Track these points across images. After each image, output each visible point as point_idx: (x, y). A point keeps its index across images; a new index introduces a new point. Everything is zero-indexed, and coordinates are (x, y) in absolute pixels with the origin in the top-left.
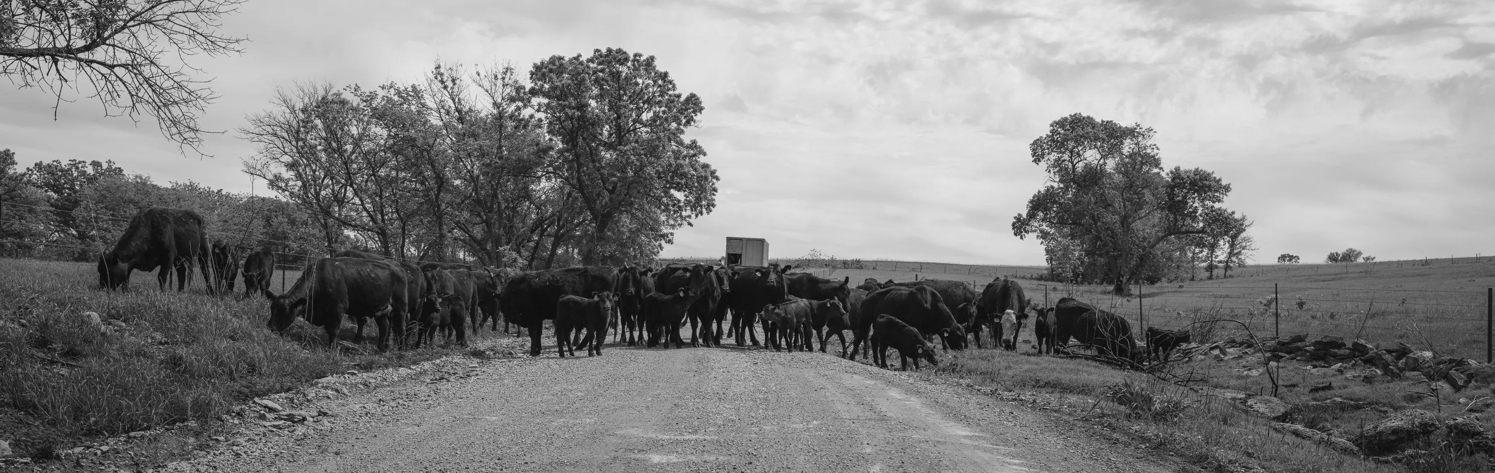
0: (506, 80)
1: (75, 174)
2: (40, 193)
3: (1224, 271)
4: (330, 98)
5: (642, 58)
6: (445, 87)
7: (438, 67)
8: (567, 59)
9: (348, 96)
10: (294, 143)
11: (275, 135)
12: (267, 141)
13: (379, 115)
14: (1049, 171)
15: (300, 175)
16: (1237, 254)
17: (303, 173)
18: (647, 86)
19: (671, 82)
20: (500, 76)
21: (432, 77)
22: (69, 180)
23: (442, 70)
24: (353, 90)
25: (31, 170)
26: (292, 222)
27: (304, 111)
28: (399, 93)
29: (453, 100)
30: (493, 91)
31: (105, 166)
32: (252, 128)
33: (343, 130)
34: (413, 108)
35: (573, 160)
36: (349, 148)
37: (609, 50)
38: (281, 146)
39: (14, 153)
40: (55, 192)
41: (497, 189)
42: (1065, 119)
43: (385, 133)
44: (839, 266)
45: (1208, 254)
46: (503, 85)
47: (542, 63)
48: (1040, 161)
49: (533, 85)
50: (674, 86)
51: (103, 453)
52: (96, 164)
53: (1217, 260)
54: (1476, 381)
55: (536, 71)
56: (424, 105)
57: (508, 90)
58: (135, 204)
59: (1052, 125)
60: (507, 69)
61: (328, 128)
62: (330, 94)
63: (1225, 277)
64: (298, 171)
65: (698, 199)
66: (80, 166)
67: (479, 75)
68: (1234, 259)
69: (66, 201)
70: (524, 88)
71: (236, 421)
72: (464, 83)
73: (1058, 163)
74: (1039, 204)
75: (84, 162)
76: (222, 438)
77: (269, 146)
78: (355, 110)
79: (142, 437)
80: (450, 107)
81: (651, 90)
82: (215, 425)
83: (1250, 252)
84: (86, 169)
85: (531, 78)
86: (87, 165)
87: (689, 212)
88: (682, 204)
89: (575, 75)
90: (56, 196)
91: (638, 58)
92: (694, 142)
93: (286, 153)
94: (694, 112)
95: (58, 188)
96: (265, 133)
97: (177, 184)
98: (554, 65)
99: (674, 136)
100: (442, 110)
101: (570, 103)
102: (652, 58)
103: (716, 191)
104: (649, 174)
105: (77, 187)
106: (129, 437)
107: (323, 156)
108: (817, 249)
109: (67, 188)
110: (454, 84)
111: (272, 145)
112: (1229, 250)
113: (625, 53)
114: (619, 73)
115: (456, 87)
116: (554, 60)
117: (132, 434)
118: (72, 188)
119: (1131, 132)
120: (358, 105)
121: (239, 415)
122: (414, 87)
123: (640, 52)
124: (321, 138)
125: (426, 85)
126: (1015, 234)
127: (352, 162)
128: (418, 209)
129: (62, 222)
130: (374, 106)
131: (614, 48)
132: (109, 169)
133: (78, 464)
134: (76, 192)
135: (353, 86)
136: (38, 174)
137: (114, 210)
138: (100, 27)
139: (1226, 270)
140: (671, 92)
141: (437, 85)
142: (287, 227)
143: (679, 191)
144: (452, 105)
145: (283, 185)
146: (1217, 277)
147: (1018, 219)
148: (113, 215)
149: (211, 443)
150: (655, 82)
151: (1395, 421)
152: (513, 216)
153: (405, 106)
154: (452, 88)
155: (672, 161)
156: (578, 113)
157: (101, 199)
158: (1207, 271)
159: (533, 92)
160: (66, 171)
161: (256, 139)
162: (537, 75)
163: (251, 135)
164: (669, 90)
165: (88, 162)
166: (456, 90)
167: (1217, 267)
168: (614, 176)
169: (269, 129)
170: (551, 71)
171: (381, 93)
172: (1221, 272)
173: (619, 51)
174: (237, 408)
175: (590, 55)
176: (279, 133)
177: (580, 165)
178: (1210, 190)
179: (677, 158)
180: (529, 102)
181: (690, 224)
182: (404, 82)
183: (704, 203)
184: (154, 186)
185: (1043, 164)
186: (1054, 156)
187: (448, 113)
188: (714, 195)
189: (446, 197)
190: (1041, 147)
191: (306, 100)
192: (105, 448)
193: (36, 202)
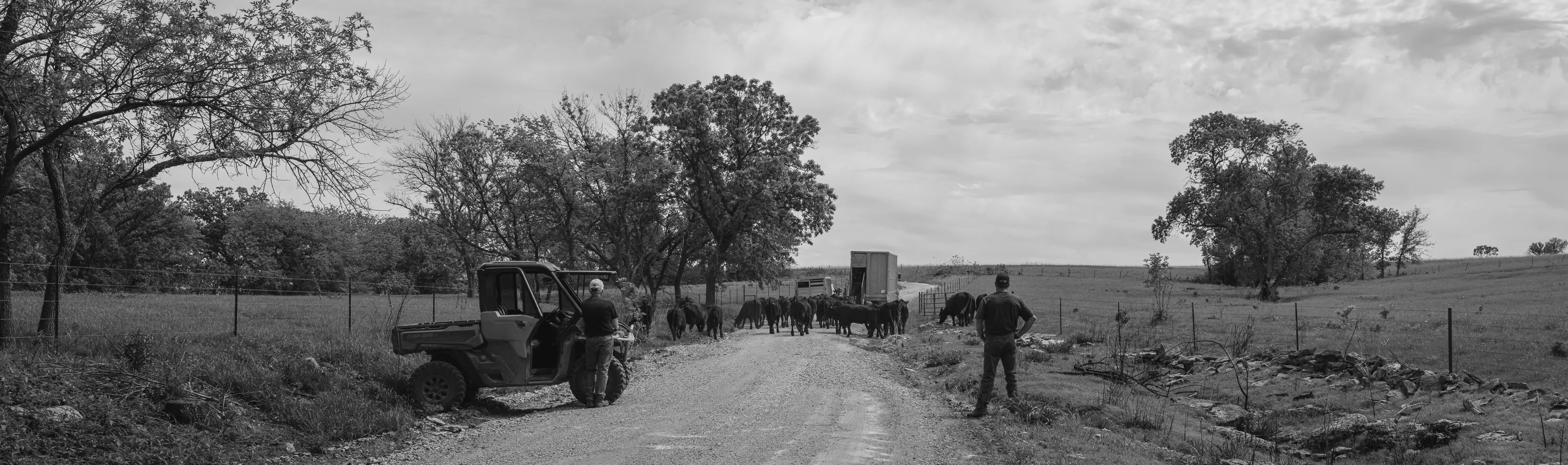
0: (630, 108)
1: (223, 201)
2: (193, 221)
3: (1396, 268)
4: (465, 130)
5: (759, 85)
6: (573, 117)
7: (565, 99)
8: (687, 87)
9: (481, 129)
10: (432, 173)
11: (415, 166)
12: (407, 172)
13: (510, 147)
14: (1190, 171)
15: (439, 205)
16: (1410, 250)
17: (442, 203)
18: (765, 110)
19: (787, 105)
20: (624, 105)
21: (559, 107)
22: (217, 207)
23: (569, 101)
24: (486, 124)
25: (181, 198)
26: (430, 242)
27: (442, 144)
28: (529, 124)
29: (581, 129)
30: (618, 119)
31: (250, 192)
32: (393, 160)
33: (477, 161)
34: (543, 137)
35: (694, 184)
36: (484, 176)
37: (728, 77)
38: (420, 176)
39: (170, 186)
40: (204, 219)
41: (624, 212)
42: (1205, 118)
43: (517, 162)
44: (982, 272)
45: (1378, 251)
46: (628, 114)
47: (663, 93)
48: (1180, 161)
49: (654, 114)
50: (790, 109)
51: (346, 450)
52: (241, 190)
53: (1388, 257)
54: (1421, 389)
55: (657, 101)
56: (553, 135)
57: (632, 117)
58: (280, 229)
59: (1192, 125)
60: (631, 97)
61: (464, 160)
62: (465, 126)
63: (1398, 274)
64: (437, 201)
65: (817, 219)
66: (227, 192)
67: (604, 104)
68: (1407, 255)
69: (215, 227)
70: (646, 118)
71: (418, 432)
72: (590, 113)
73: (1199, 163)
74: (1180, 206)
75: (230, 189)
76: (410, 442)
77: (409, 177)
78: (490, 141)
79: (365, 441)
80: (577, 136)
81: (768, 113)
82: (405, 434)
83: (1424, 248)
84: (232, 196)
85: (652, 108)
86: (233, 191)
87: (809, 231)
88: (802, 223)
89: (694, 104)
90: (205, 223)
91: (754, 84)
92: (811, 162)
93: (425, 183)
94: (810, 133)
95: (206, 215)
96: (405, 164)
97: (319, 208)
98: (674, 94)
99: (792, 158)
100: (570, 140)
101: (690, 132)
102: (769, 83)
103: (834, 210)
104: (766, 196)
105: (225, 214)
106: (358, 442)
107: (460, 185)
108: (960, 256)
109: (216, 215)
110: (581, 114)
111: (412, 176)
112: (1401, 246)
113: (742, 79)
114: (737, 99)
115: (583, 117)
116: (674, 90)
117: (360, 439)
118: (220, 215)
119: (1277, 130)
120: (491, 136)
121: (419, 427)
122: (543, 117)
123: (756, 78)
124: (458, 170)
125: (555, 115)
126: (1156, 238)
127: (487, 190)
128: (550, 234)
129: (212, 249)
130: (506, 138)
131: (732, 75)
132: (254, 196)
133: (334, 457)
134: (224, 218)
135: (486, 121)
136: (188, 202)
137: (261, 236)
138: (293, 129)
139: (1399, 268)
140: (788, 115)
141: (565, 116)
142: (425, 247)
143: (797, 210)
144: (580, 134)
145: (423, 214)
146: (1390, 275)
147: (1159, 221)
148: (259, 241)
149: (404, 445)
150: (772, 105)
151: (1338, 424)
152: (642, 236)
153: (535, 136)
154: (579, 118)
155: (788, 183)
156: (697, 141)
157: (248, 226)
158: (1378, 269)
159: (655, 121)
160: (215, 198)
161: (398, 171)
162: (658, 105)
163: (393, 167)
164: (785, 113)
165: (235, 189)
166: (582, 120)
167: (1388, 264)
168: (733, 199)
169: (409, 161)
170: (671, 101)
171: (512, 126)
172: (1393, 269)
173: (737, 78)
174: (417, 423)
175: (709, 81)
176: (418, 164)
177: (701, 189)
178: (1360, 188)
179: (793, 180)
180: (651, 131)
181: (810, 243)
182: (534, 114)
183: (822, 221)
184: (297, 211)
185: (1184, 165)
186: (1195, 155)
187: (576, 142)
188: (832, 213)
189: (576, 222)
190: (1181, 147)
191: (443, 132)
192: (347, 448)
193: (189, 230)
